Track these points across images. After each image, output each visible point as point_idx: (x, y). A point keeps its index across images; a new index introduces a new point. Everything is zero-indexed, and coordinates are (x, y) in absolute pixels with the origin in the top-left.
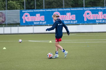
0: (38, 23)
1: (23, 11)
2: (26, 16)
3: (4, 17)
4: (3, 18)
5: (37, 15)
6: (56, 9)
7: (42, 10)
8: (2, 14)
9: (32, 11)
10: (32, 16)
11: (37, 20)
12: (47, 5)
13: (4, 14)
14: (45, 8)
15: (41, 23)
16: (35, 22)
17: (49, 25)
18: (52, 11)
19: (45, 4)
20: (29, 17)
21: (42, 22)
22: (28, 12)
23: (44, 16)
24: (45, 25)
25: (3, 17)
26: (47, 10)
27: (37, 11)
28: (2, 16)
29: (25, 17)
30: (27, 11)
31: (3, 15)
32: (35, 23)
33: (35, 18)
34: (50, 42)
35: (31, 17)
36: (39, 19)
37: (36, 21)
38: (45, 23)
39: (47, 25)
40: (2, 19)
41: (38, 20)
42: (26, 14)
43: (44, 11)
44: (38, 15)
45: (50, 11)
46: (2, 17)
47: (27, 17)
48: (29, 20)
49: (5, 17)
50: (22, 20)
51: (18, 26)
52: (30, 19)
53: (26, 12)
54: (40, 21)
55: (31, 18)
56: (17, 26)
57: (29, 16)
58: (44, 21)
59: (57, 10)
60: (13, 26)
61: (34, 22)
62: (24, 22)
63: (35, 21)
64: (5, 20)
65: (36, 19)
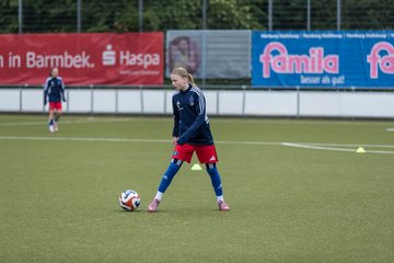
0: (316, 80)
1: (264, 36)
2: (275, 53)
3: (196, 56)
4: (192, 58)
5: (313, 52)
6: (381, 33)
7: (331, 35)
8: (188, 43)
9: (297, 36)
10: (294, 54)
11: (313, 68)
12: (350, 15)
13: (195, 44)
14: (342, 27)
15: (326, 80)
16: (305, 75)
17: (353, 88)
18: (367, 40)
19: (342, 15)
20: (284, 59)
21: (331, 76)
22: (280, 40)
23: (337, 57)
24: (341, 90)
25: (192, 53)
26: (349, 36)
27: (312, 36)
28: (189, 49)
29: (271, 56)
30: (276, 36)
31: (191, 46)
32: (304, 80)
33: (307, 61)
34: (361, 150)
35: (293, 56)
36: (320, 67)
37: (310, 71)
38: (340, 80)
39: (349, 90)
40: (189, 61)
41: (316, 71)
42: (273, 46)
43: (340, 36)
44: (316, 52)
45: (358, 39)
46: (189, 55)
47: (277, 57)
48: (284, 68)
49: (198, 53)
50: (257, 66)
51: (244, 87)
52: (287, 65)
53: (274, 40)
54: (325, 74)
55: (291, 60)
56: (241, 89)
57: (285, 55)
58: (337, 76)
59: (384, 36)
60: (227, 89)
61: (302, 77)
62: (266, 75)
63: (305, 72)
64: (197, 66)
65: (310, 65)
